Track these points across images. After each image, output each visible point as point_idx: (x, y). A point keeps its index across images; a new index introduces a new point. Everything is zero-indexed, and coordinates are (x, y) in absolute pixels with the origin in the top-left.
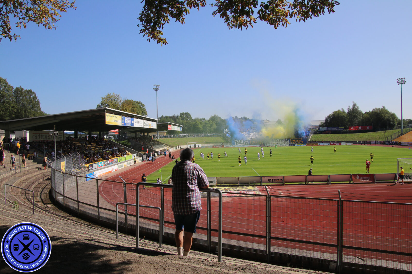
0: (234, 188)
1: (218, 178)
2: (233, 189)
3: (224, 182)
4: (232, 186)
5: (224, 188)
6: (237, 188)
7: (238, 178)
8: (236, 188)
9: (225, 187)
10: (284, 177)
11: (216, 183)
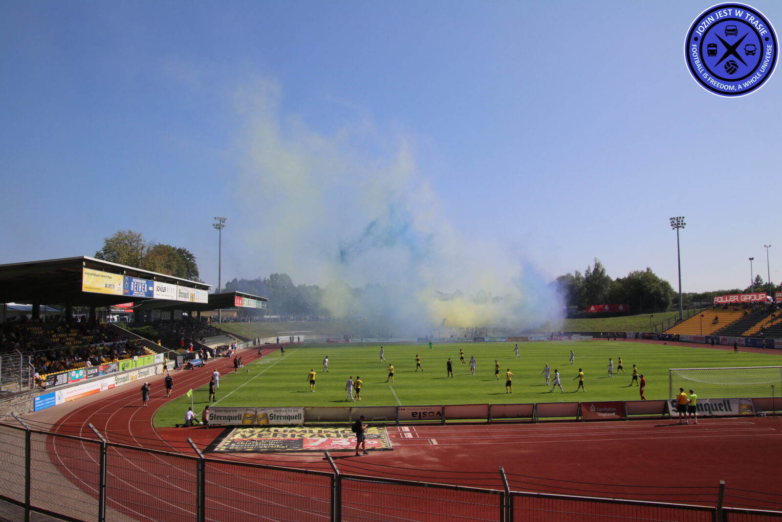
0: (340, 430)
1: (307, 409)
2: (337, 432)
3: (319, 417)
4: (336, 426)
5: (319, 431)
6: (346, 432)
7: (348, 409)
8: (343, 432)
9: (320, 429)
10: (444, 407)
11: (303, 419)
